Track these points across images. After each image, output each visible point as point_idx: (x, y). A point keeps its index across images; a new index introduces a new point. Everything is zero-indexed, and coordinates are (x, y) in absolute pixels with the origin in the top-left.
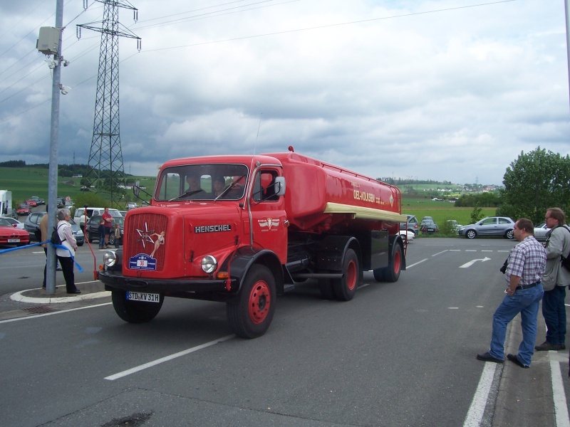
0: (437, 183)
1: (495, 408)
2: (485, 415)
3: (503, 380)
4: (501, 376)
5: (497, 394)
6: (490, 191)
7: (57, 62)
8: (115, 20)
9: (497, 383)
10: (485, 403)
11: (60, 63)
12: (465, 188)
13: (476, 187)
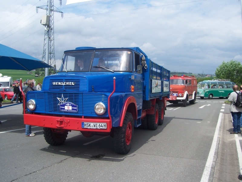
0: (186, 73)
1: (218, 153)
2: (215, 154)
3: (220, 145)
4: (219, 144)
5: (218, 149)
6: (208, 77)
7: (48, 28)
8: (52, 5)
9: (218, 146)
10: (214, 151)
11: (49, 29)
12: (198, 76)
13: (202, 75)
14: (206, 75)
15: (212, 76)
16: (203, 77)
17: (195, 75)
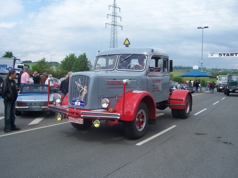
6: (222, 71)
12: (212, 70)
13: (216, 70)
14: (220, 70)
15: (226, 71)
16: (217, 72)
17: (208, 70)
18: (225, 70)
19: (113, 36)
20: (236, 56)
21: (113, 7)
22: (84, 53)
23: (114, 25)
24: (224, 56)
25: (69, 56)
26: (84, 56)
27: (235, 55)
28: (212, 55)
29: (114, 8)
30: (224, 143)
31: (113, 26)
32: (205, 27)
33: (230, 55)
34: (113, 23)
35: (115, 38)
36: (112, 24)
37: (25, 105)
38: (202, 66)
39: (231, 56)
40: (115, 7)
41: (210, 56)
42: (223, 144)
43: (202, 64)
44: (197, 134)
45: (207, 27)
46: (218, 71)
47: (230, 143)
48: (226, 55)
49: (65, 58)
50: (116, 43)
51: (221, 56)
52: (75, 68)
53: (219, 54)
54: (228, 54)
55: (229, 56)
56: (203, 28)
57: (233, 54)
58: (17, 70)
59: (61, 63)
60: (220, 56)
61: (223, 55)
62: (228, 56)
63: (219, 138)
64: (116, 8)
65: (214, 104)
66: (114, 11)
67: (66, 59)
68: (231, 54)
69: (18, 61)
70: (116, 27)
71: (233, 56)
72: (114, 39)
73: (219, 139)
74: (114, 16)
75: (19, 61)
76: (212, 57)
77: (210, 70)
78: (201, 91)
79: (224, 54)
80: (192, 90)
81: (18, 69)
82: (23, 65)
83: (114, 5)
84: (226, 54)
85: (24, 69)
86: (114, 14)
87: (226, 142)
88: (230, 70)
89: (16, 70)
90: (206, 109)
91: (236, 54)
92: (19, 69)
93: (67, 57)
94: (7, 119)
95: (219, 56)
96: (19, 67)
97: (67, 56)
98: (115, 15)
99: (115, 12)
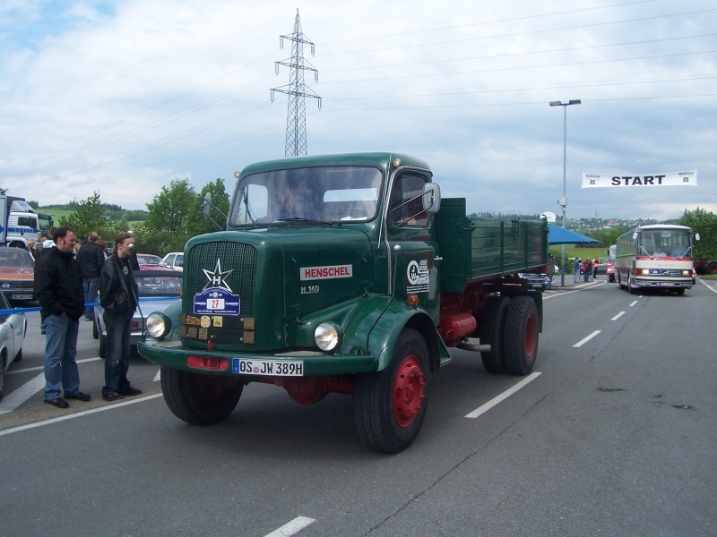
6: (613, 226)
12: (581, 224)
13: (594, 222)
14: (606, 222)
15: (621, 225)
16: (595, 229)
17: (572, 223)
18: (619, 221)
19: (292, 127)
20: (660, 182)
21: (293, 40)
22: (219, 180)
23: (297, 94)
24: (627, 183)
25: (170, 189)
26: (218, 186)
27: (656, 181)
28: (592, 182)
29: (295, 42)
30: (676, 407)
31: (293, 96)
32: (572, 103)
33: (643, 181)
34: (293, 87)
35: (300, 132)
36: (291, 90)
37: (135, 328)
38: (564, 212)
39: (646, 183)
40: (298, 41)
41: (586, 184)
42: (673, 409)
43: (564, 206)
44: (600, 389)
45: (578, 102)
46: (598, 225)
47: (689, 407)
48: (631, 181)
49: (159, 195)
50: (304, 147)
51: (619, 183)
52: (193, 224)
53: (613, 179)
54: (637, 178)
55: (640, 183)
56: (565, 105)
57: (652, 178)
58: (17, 230)
59: (147, 210)
60: (616, 183)
61: (623, 181)
62: (638, 185)
63: (659, 396)
64: (300, 44)
65: (615, 319)
66: (295, 51)
67: (162, 198)
68: (646, 178)
69: (19, 205)
70: (302, 98)
71: (652, 183)
72: (296, 135)
73: (661, 399)
74: (297, 67)
75: (22, 205)
76: (592, 186)
77: (575, 224)
78: (563, 285)
79: (627, 179)
80: (541, 281)
81: (20, 227)
82: (35, 216)
83: (295, 35)
84: (633, 179)
85: (38, 228)
86: (294, 60)
87: (678, 404)
88: (634, 222)
89: (12, 230)
90: (597, 332)
91: (660, 178)
92: (21, 229)
93: (166, 192)
94: (113, 364)
95: (613, 184)
96: (22, 221)
97: (164, 188)
98: (300, 64)
99: (300, 55)
